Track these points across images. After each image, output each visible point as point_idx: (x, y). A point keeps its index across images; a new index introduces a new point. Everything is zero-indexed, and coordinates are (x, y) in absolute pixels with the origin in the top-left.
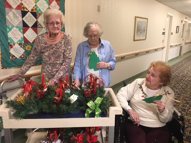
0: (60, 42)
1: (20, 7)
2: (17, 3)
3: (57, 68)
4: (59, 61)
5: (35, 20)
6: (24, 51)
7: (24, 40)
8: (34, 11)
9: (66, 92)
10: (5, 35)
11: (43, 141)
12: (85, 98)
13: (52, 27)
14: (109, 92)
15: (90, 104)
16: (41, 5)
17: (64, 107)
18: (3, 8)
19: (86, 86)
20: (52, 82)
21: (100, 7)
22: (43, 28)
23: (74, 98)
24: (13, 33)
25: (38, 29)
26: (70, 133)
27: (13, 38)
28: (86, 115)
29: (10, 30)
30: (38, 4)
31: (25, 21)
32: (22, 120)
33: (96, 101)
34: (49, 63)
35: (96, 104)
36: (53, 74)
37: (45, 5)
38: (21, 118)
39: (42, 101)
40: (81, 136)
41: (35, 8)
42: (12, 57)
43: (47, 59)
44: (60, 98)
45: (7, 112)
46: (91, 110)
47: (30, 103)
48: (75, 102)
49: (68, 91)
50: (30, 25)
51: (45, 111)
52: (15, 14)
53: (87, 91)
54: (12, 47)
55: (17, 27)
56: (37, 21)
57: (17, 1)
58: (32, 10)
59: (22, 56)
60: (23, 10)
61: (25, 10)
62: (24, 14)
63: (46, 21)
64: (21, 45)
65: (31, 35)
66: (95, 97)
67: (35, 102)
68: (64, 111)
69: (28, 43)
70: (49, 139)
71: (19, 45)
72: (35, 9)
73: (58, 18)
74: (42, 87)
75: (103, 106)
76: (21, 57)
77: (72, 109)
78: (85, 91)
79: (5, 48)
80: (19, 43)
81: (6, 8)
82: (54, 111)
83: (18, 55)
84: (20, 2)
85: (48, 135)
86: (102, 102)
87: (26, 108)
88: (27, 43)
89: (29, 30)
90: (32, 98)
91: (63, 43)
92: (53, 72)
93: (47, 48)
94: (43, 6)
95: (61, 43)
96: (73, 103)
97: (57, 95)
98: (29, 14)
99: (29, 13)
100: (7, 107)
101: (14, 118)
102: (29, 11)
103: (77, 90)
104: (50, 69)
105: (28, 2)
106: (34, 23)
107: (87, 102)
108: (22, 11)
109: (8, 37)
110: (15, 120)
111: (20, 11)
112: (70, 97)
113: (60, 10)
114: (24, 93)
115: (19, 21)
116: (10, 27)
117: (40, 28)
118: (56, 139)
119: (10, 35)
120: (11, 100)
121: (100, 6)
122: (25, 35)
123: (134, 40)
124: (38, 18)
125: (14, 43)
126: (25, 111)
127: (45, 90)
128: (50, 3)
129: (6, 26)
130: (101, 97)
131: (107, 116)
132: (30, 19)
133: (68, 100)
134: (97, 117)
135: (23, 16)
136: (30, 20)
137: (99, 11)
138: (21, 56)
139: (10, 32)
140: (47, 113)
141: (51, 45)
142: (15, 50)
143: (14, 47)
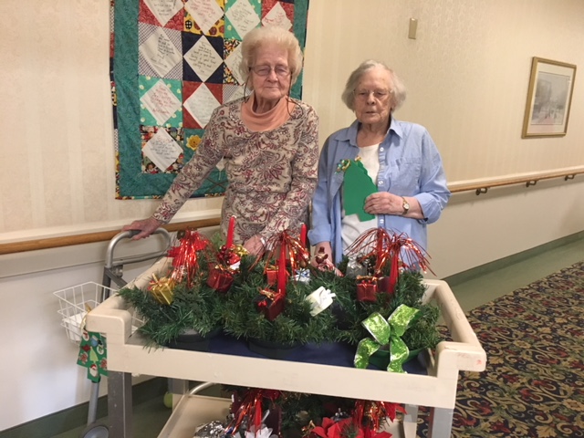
0: (282, 128)
1: (179, 21)
2: (171, 8)
3: (269, 206)
4: (278, 185)
5: (219, 61)
6: (182, 151)
7: (183, 118)
8: (218, 34)
9: (297, 279)
10: (134, 102)
11: (218, 424)
12: (358, 304)
13: (263, 79)
14: (436, 295)
15: (374, 324)
16: (238, 16)
17: (289, 325)
18: (132, 24)
19: (360, 267)
20: (255, 247)
21: (418, 26)
22: (238, 84)
23: (322, 299)
24: (154, 98)
25: (225, 87)
26: (299, 411)
27: (154, 111)
28: (358, 357)
29: (148, 87)
30: (229, 15)
31: (190, 63)
32: (160, 349)
33: (395, 317)
34: (245, 188)
35: (392, 328)
36: (256, 222)
37: (249, 17)
38: (160, 344)
39: (224, 300)
40: (336, 428)
41: (220, 25)
42: (147, 168)
43: (242, 178)
44: (277, 296)
45: (122, 320)
46: (376, 344)
47: (188, 301)
48: (323, 312)
49: (304, 277)
50: (204, 75)
51: (231, 330)
52: (163, 41)
53: (366, 280)
54: (148, 138)
55: (166, 80)
56: (223, 63)
57: (172, 4)
58: (213, 31)
59: (175, 166)
60: (185, 30)
61: (193, 30)
62: (188, 41)
63: (246, 62)
64: (174, 134)
65: (202, 105)
66: (392, 303)
67: (202, 300)
68: (288, 337)
69: (194, 128)
70: (235, 421)
71: (169, 133)
72: (220, 28)
73: (283, 54)
74: (225, 257)
75: (417, 337)
76: (170, 168)
77: (314, 335)
78: (360, 281)
79: (130, 139)
80: (168, 126)
81: (140, 24)
82: (257, 335)
83: (164, 162)
84: (180, 5)
85: (235, 407)
86: (413, 322)
87: (174, 317)
88: (190, 128)
89: (199, 88)
90: (196, 287)
91: (291, 131)
92: (257, 218)
93: (242, 145)
94: (244, 19)
95: (285, 130)
96: (319, 315)
97: (270, 284)
98: (203, 43)
99: (203, 39)
100: (124, 307)
101: (139, 341)
102: (202, 34)
103: (331, 276)
104: (250, 207)
105: (201, 7)
106: (214, 69)
107: (365, 317)
108: (183, 33)
109: (139, 107)
110: (141, 347)
111: (179, 33)
112: (308, 294)
113: (291, 30)
114: (172, 271)
115: (174, 62)
116: (149, 78)
117: (231, 86)
118: (259, 424)
119: (146, 101)
120: (136, 287)
121: (416, 22)
122: (186, 105)
123: (525, 136)
124: (227, 54)
125: (154, 127)
126: (171, 323)
127: (235, 267)
128: (264, 11)
129: (138, 75)
130: (410, 305)
131: (429, 370)
132: (205, 58)
133: (302, 303)
134: (395, 371)
135: (186, 48)
136: (204, 60)
137: (412, 36)
138: (171, 166)
139: (146, 94)
140: (235, 338)
141: (256, 135)
142: (157, 147)
143: (155, 137)
